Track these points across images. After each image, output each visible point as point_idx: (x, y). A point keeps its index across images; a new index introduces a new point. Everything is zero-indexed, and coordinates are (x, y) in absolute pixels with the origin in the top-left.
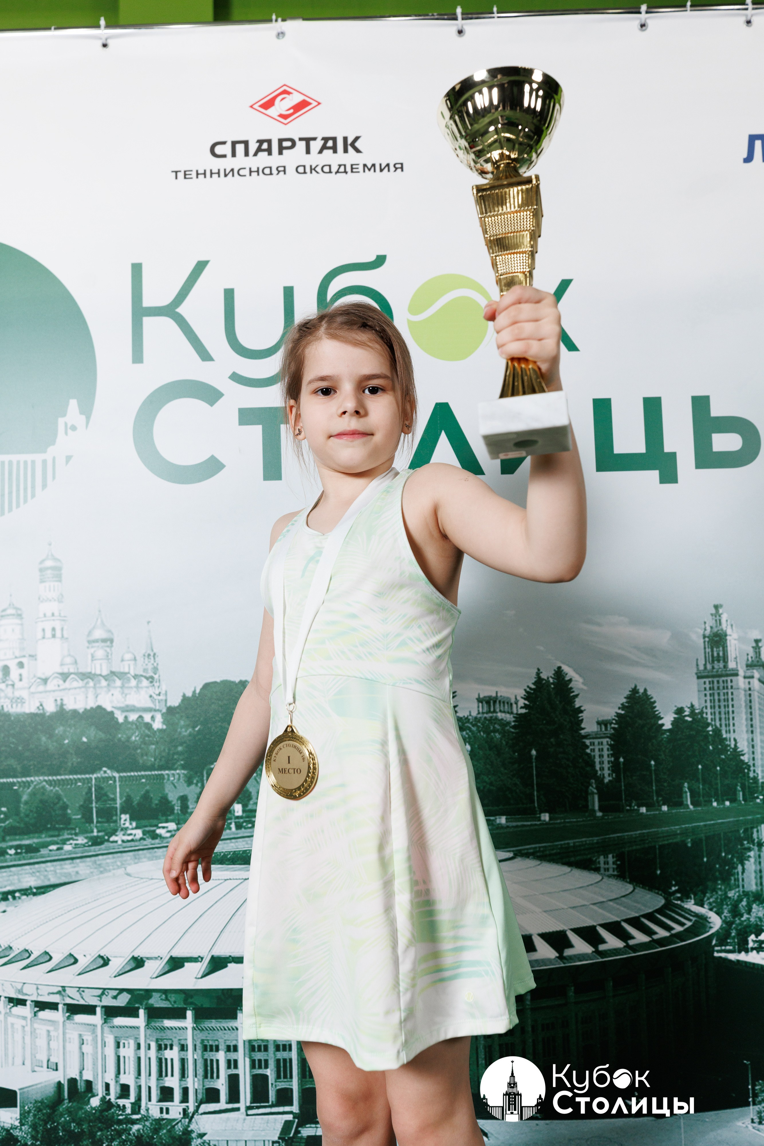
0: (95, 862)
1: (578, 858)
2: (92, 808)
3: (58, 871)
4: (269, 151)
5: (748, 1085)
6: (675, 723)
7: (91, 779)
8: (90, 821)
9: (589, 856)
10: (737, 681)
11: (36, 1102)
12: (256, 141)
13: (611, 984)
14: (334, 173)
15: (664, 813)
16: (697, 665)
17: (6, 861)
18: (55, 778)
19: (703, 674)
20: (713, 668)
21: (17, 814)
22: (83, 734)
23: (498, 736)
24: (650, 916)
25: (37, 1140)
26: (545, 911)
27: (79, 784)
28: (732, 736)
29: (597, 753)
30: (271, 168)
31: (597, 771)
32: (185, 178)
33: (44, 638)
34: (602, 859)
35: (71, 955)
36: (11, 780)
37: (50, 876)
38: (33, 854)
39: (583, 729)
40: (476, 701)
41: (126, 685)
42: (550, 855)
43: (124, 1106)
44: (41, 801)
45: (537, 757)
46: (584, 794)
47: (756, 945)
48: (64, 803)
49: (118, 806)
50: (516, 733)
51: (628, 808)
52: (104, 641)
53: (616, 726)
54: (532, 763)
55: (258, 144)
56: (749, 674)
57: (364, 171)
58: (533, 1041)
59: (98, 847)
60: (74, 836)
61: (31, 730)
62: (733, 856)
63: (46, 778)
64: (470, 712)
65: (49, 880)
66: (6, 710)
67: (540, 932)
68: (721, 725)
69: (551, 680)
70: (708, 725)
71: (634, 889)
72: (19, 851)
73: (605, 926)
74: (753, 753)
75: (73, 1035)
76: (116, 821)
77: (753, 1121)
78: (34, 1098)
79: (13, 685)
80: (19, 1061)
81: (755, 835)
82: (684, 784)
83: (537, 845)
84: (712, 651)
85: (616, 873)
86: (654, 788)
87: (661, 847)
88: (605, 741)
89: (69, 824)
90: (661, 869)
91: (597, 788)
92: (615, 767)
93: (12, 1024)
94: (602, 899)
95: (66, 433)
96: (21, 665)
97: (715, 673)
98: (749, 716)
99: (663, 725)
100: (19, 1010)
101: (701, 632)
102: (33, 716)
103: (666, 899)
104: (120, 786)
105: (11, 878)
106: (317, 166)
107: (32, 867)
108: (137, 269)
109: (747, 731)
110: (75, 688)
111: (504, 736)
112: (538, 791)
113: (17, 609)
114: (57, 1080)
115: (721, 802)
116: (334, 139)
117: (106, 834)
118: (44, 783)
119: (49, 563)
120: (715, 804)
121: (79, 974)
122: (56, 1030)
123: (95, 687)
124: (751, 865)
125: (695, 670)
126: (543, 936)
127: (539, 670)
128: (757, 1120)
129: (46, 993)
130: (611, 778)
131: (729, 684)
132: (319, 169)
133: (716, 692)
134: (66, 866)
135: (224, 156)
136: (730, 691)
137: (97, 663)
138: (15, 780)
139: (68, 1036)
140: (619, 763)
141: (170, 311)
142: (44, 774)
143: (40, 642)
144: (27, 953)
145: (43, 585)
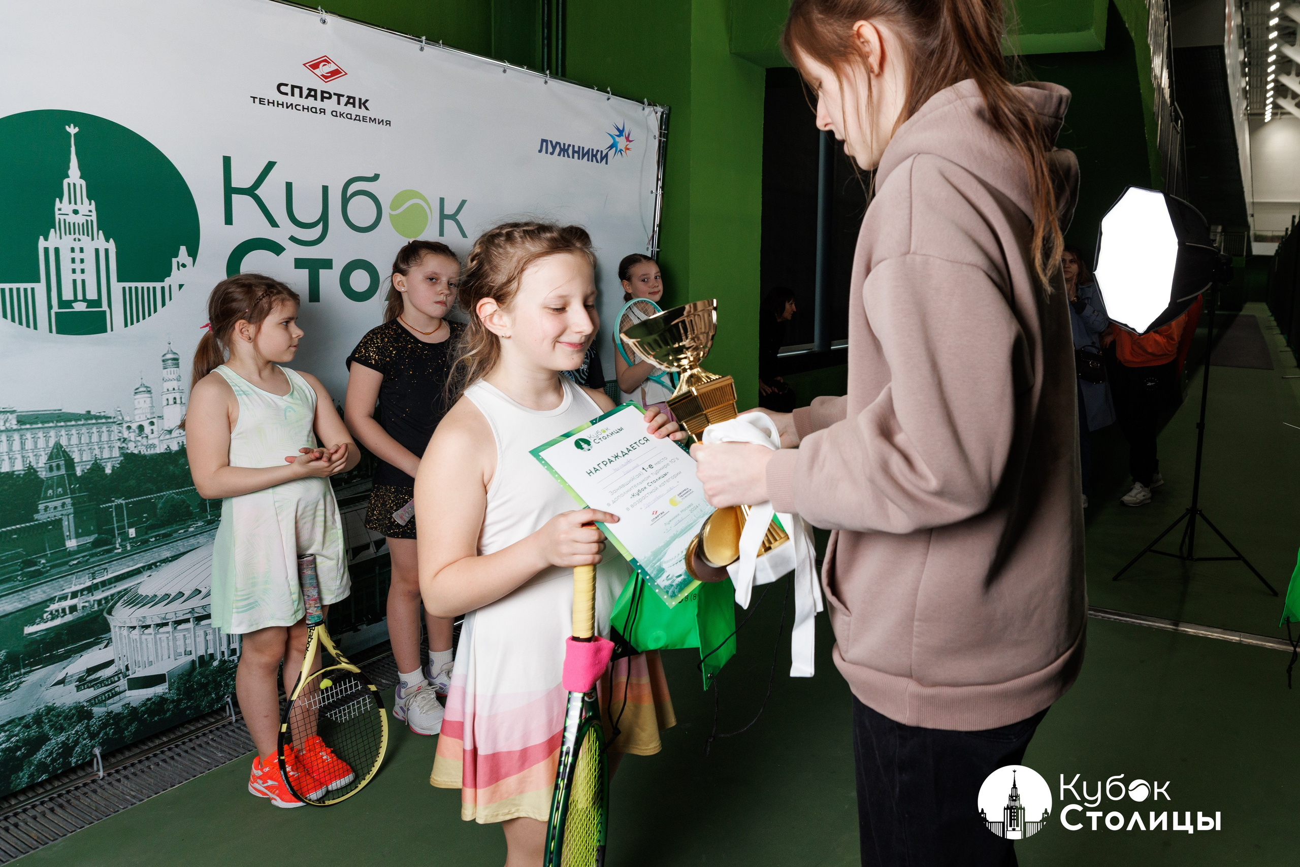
0: (205, 536)
3: (186, 544)
4: (315, 97)
8: (206, 511)
11: (179, 675)
12: (307, 88)
17: (149, 546)
21: (155, 515)
25: (180, 695)
30: (315, 108)
32: (260, 103)
33: (168, 406)
35: (196, 589)
36: (149, 496)
37: (181, 548)
38: (168, 538)
43: (233, 660)
44: (172, 506)
55: (308, 91)
57: (370, 123)
60: (195, 522)
61: (162, 464)
63: (174, 491)
65: (180, 551)
66: (142, 453)
72: (157, 538)
75: (200, 633)
78: (177, 673)
79: (147, 437)
80: (165, 657)
89: (191, 515)
93: (160, 638)
95: (179, 269)
100: (163, 629)
102: (162, 454)
105: (153, 555)
106: (344, 113)
107: (168, 545)
108: (227, 160)
113: (147, 387)
114: (191, 659)
116: (354, 98)
118: (173, 495)
119: (170, 356)
121: (203, 599)
122: (189, 633)
129: (181, 615)
132: (345, 116)
134: (191, 540)
135: (286, 94)
138: (152, 496)
139: (197, 634)
141: (250, 192)
142: (172, 489)
143: (165, 407)
144: (167, 596)
145: (165, 370)
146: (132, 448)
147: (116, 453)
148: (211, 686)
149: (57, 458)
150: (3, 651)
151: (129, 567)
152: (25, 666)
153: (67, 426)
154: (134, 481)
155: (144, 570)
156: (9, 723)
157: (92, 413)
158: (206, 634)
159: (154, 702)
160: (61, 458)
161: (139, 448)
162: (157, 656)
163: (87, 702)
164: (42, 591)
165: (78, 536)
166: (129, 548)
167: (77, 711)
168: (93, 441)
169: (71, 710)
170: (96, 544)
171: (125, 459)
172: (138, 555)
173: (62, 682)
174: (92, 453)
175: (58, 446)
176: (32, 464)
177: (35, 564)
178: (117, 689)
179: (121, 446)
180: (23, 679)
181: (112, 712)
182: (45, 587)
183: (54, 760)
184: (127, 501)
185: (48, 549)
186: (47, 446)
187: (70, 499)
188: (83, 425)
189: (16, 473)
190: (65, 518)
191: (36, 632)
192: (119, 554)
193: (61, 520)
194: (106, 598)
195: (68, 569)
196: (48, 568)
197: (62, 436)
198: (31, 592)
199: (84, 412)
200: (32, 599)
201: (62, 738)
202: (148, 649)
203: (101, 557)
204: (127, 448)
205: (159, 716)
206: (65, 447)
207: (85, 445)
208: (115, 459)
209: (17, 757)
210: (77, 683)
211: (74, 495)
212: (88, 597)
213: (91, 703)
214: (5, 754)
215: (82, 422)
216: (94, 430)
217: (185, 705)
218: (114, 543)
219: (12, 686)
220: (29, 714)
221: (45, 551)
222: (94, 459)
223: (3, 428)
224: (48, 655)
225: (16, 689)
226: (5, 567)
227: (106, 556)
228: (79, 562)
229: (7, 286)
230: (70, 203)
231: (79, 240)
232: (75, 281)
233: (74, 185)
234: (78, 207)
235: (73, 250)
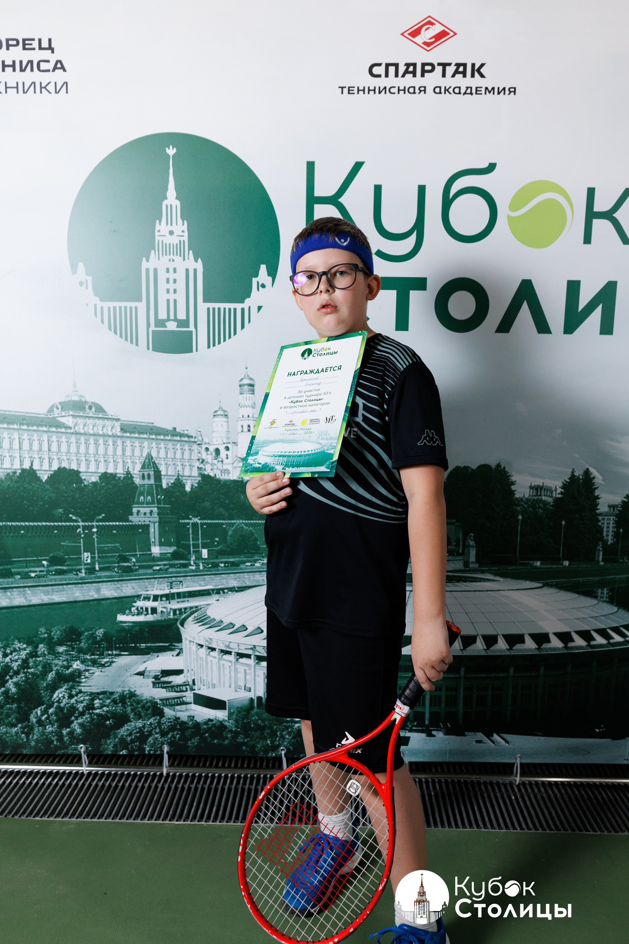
1: (584, 589)
3: (251, 578)
4: (414, 74)
11: (238, 708)
12: (404, 64)
13: (595, 664)
14: (462, 94)
17: (218, 570)
18: (249, 522)
21: (225, 541)
23: (541, 511)
25: (238, 728)
26: (559, 620)
29: (605, 525)
30: (414, 88)
31: (604, 537)
32: (349, 93)
33: (242, 431)
34: (600, 591)
35: (259, 628)
36: (221, 521)
37: (246, 581)
38: (236, 567)
39: (599, 509)
40: (529, 488)
44: (241, 536)
45: (565, 526)
46: (593, 550)
48: (255, 537)
50: (554, 510)
51: (621, 561)
53: (621, 509)
54: (561, 529)
55: (406, 67)
57: (486, 93)
58: (543, 694)
60: (261, 558)
61: (235, 491)
63: (244, 521)
64: (524, 495)
65: (246, 583)
66: (217, 477)
67: (554, 632)
69: (581, 477)
71: (618, 610)
72: (227, 565)
73: (598, 631)
78: (237, 705)
79: (222, 461)
80: (227, 685)
83: (559, 580)
85: (607, 600)
88: (612, 518)
89: (259, 550)
91: (602, 547)
92: (616, 535)
93: (223, 665)
94: (596, 615)
95: (258, 290)
96: (227, 448)
100: (227, 657)
102: (235, 482)
105: (222, 581)
106: (450, 87)
107: (235, 575)
108: (311, 166)
111: (545, 511)
112: (563, 547)
113: (224, 411)
114: (250, 697)
116: (465, 65)
118: (243, 525)
119: (246, 381)
122: (250, 669)
126: (557, 635)
127: (573, 470)
129: (244, 648)
130: (612, 542)
132: (451, 90)
134: (256, 576)
135: (379, 76)
138: (224, 522)
139: (257, 673)
140: (620, 532)
141: (334, 200)
142: (242, 519)
143: (240, 434)
144: (232, 625)
145: (242, 395)
146: (209, 471)
147: (195, 473)
148: (267, 731)
149: (148, 468)
150: (102, 630)
151: (200, 585)
153: (157, 439)
154: (209, 503)
155: (213, 593)
156: (103, 693)
157: (178, 430)
159: (214, 725)
160: (151, 468)
161: (215, 471)
162: (220, 681)
163: (160, 700)
164: (131, 586)
165: (161, 544)
166: (201, 568)
167: (152, 705)
168: (177, 457)
169: (147, 702)
170: (175, 556)
171: (202, 480)
172: (209, 576)
173: (141, 674)
174: (176, 469)
175: (150, 457)
176: (130, 470)
177: (127, 560)
178: (184, 699)
179: (200, 467)
180: (114, 660)
181: (179, 718)
182: (134, 584)
183: (132, 741)
184: (202, 521)
185: (138, 550)
186: (142, 455)
187: (156, 509)
189: (118, 475)
190: (152, 525)
191: (125, 622)
192: (192, 571)
193: (148, 526)
194: (180, 610)
195: (152, 573)
196: (137, 567)
197: (153, 448)
198: (124, 585)
199: (171, 429)
200: (124, 591)
201: (139, 724)
202: (212, 671)
203: (178, 570)
204: (205, 470)
205: (219, 740)
206: (155, 459)
207: (170, 460)
208: (194, 478)
209: (106, 726)
210: (154, 680)
211: (160, 506)
212: (166, 604)
213: (164, 703)
214: (98, 718)
215: (169, 438)
216: (178, 447)
217: (242, 740)
218: (190, 560)
219: (106, 662)
220: (117, 692)
221: (136, 551)
222: (177, 475)
223: (110, 433)
224: (133, 645)
225: (108, 666)
226: (106, 556)
227: (183, 570)
228: (160, 569)
229: (118, 304)
230: (167, 224)
231: (173, 261)
232: (168, 301)
233: (171, 206)
234: (174, 228)
235: (168, 270)
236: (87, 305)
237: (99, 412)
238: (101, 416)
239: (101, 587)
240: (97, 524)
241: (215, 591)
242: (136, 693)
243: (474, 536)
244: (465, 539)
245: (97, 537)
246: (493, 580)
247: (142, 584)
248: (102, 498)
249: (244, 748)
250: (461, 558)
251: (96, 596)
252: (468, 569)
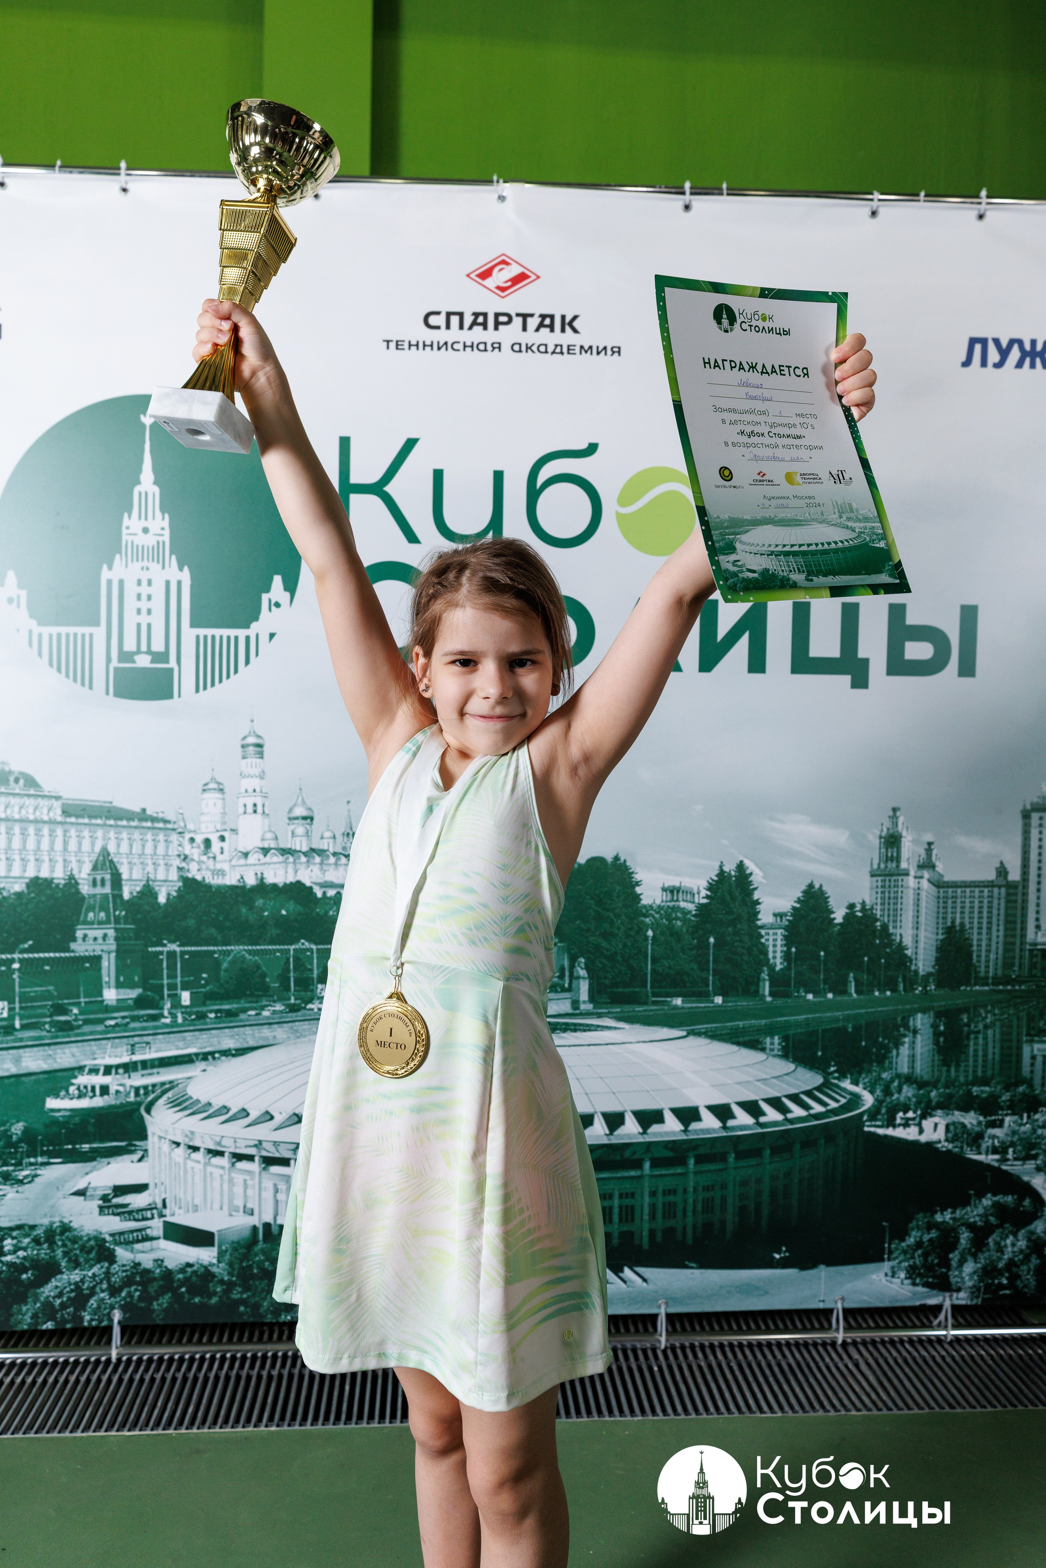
0: (292, 1028)
1: (747, 1038)
2: (289, 978)
3: (256, 1035)
4: (485, 325)
5: (885, 1243)
6: (846, 917)
7: (289, 950)
8: (289, 989)
9: (756, 1037)
10: (908, 880)
11: (233, 1242)
12: (471, 313)
13: (768, 1152)
14: (550, 353)
15: (829, 1000)
16: (872, 864)
17: (206, 1024)
18: (254, 948)
19: (877, 873)
20: (886, 867)
21: (218, 979)
22: (282, 907)
23: (679, 923)
24: (809, 1093)
25: (233, 1276)
26: (713, 1086)
27: (278, 954)
28: (898, 931)
29: (771, 943)
30: (485, 343)
31: (769, 960)
32: (397, 348)
33: (245, 813)
34: (768, 1040)
35: (267, 1112)
36: (211, 948)
37: (248, 1040)
38: (232, 1019)
39: (760, 920)
40: (660, 890)
41: (325, 862)
42: (721, 1035)
44: (241, 969)
45: (714, 945)
46: (756, 980)
47: (903, 1122)
48: (263, 972)
49: (315, 976)
50: (697, 922)
51: (796, 994)
52: (305, 818)
53: (791, 918)
54: (709, 949)
55: (473, 318)
56: (919, 874)
57: (581, 353)
58: (694, 1201)
59: (295, 1014)
60: (271, 1003)
61: (232, 902)
62: (889, 1042)
63: (246, 948)
64: (654, 900)
65: (247, 1042)
67: (707, 1104)
68: (889, 921)
69: (733, 873)
70: (877, 920)
71: (796, 1068)
72: (219, 1015)
73: (769, 1101)
74: (916, 948)
75: (268, 1184)
76: (312, 991)
77: (886, 1275)
78: (231, 1238)
79: (214, 858)
80: (217, 1206)
81: (911, 1023)
82: (849, 974)
83: (709, 1026)
84: (887, 851)
85: (780, 1053)
86: (822, 977)
87: (824, 1031)
88: (779, 932)
89: (268, 991)
90: (823, 1051)
91: (769, 975)
92: (787, 956)
93: (211, 1173)
94: (765, 1076)
95: (270, 610)
96: (222, 839)
97: (887, 872)
98: (916, 914)
99: (834, 919)
100: (217, 1160)
101: (878, 833)
102: (233, 888)
103: (825, 1078)
104: (318, 958)
105: (211, 1040)
106: (533, 344)
107: (232, 1030)
108: (345, 443)
109: (913, 928)
110: (275, 863)
111: (684, 924)
112: (713, 976)
113: (219, 783)
114: (252, 1224)
115: (882, 991)
116: (552, 317)
117: (303, 1002)
118: (244, 953)
119: (252, 740)
120: (877, 993)
121: (276, 1129)
122: (253, 1179)
123: (294, 863)
124: (905, 1050)
125: (869, 869)
126: (711, 1108)
127: (722, 863)
128: (890, 1274)
129: (243, 1146)
130: (782, 967)
131: (900, 883)
132: (534, 348)
133: (887, 890)
134: (264, 1031)
135: (438, 328)
136: (900, 890)
137: (298, 840)
138: (216, 948)
139: (263, 1185)
140: (791, 953)
141: (377, 489)
142: (243, 944)
143: (241, 817)
144: (225, 1109)
145: (245, 761)
146: (194, 872)
147: (174, 875)
149: (102, 869)
150: (21, 1124)
151: (178, 1048)
152: (43, 1154)
153: (117, 826)
154: (193, 921)
155: (197, 1059)
156: (19, 1227)
157: (149, 812)
158: (276, 1191)
159: (195, 1272)
160: (106, 870)
161: (204, 872)
162: (205, 1201)
163: (110, 1235)
164: (71, 1052)
165: (119, 985)
166: (180, 1020)
167: (97, 1244)
168: (146, 853)
169: (89, 1240)
170: (140, 1003)
171: (184, 886)
172: (191, 1034)
173: (81, 1193)
174: (144, 869)
175: (105, 852)
176: (74, 873)
177: (66, 1012)
178: (149, 1231)
179: (180, 866)
180: (39, 1172)
181: (139, 1264)
182: (74, 1049)
183: (63, 1306)
184: (182, 949)
185: (82, 995)
186: (93, 850)
187: (112, 931)
188: (136, 827)
189: (56, 881)
190: (105, 957)
191: (59, 1110)
192: (166, 1026)
193: (99, 958)
194: (145, 1087)
195: (104, 1031)
196: (81, 1023)
197: (110, 838)
198: (59, 1051)
199: (138, 809)
200: (59, 1060)
201: (76, 1276)
202: (193, 1184)
203: (145, 1024)
204: (188, 870)
205: (202, 1297)
206: (112, 855)
207: (136, 856)
208: (171, 884)
209: (22, 1282)
210: (101, 1202)
211: (118, 926)
212: (124, 1078)
213: (115, 1240)
214: (9, 1270)
215: (135, 823)
216: (149, 836)
217: (239, 1296)
218: (162, 1008)
219: (26, 1177)
220: (42, 1225)
221: (79, 997)
222: (145, 879)
223: (46, 818)
224: (70, 1147)
225: (29, 1182)
226: (33, 1007)
227: (151, 1024)
228: (117, 1025)
229: (64, 630)
230: (140, 518)
231: (148, 569)
232: (139, 626)
233: (146, 493)
234: (149, 524)
235: (139, 583)
236: (18, 630)
237: (31, 786)
238: (32, 792)
239: (23, 1055)
240: (21, 956)
241: (201, 1057)
242: (72, 1224)
243: (586, 964)
244: (572, 967)
245: (19, 977)
246: (615, 1028)
247: (88, 1048)
248: (29, 917)
249: (242, 1309)
250: (567, 995)
251: (14, 1070)
252: (578, 1012)
